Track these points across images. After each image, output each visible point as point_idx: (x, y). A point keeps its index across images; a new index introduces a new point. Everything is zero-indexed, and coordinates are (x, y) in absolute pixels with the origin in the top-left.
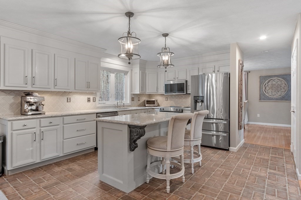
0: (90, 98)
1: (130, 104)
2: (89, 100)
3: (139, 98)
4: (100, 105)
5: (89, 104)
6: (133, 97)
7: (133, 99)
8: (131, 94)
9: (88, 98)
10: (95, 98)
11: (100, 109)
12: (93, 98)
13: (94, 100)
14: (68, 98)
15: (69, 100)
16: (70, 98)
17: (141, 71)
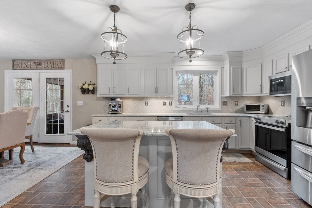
0: (166, 102)
1: (220, 109)
2: (165, 104)
3: (237, 102)
4: (176, 109)
5: (165, 107)
6: (226, 100)
7: (224, 103)
8: (222, 97)
9: (164, 102)
10: (171, 102)
11: (177, 113)
12: (169, 102)
13: (170, 104)
14: (145, 102)
15: (146, 104)
16: (147, 102)
17: (232, 67)
